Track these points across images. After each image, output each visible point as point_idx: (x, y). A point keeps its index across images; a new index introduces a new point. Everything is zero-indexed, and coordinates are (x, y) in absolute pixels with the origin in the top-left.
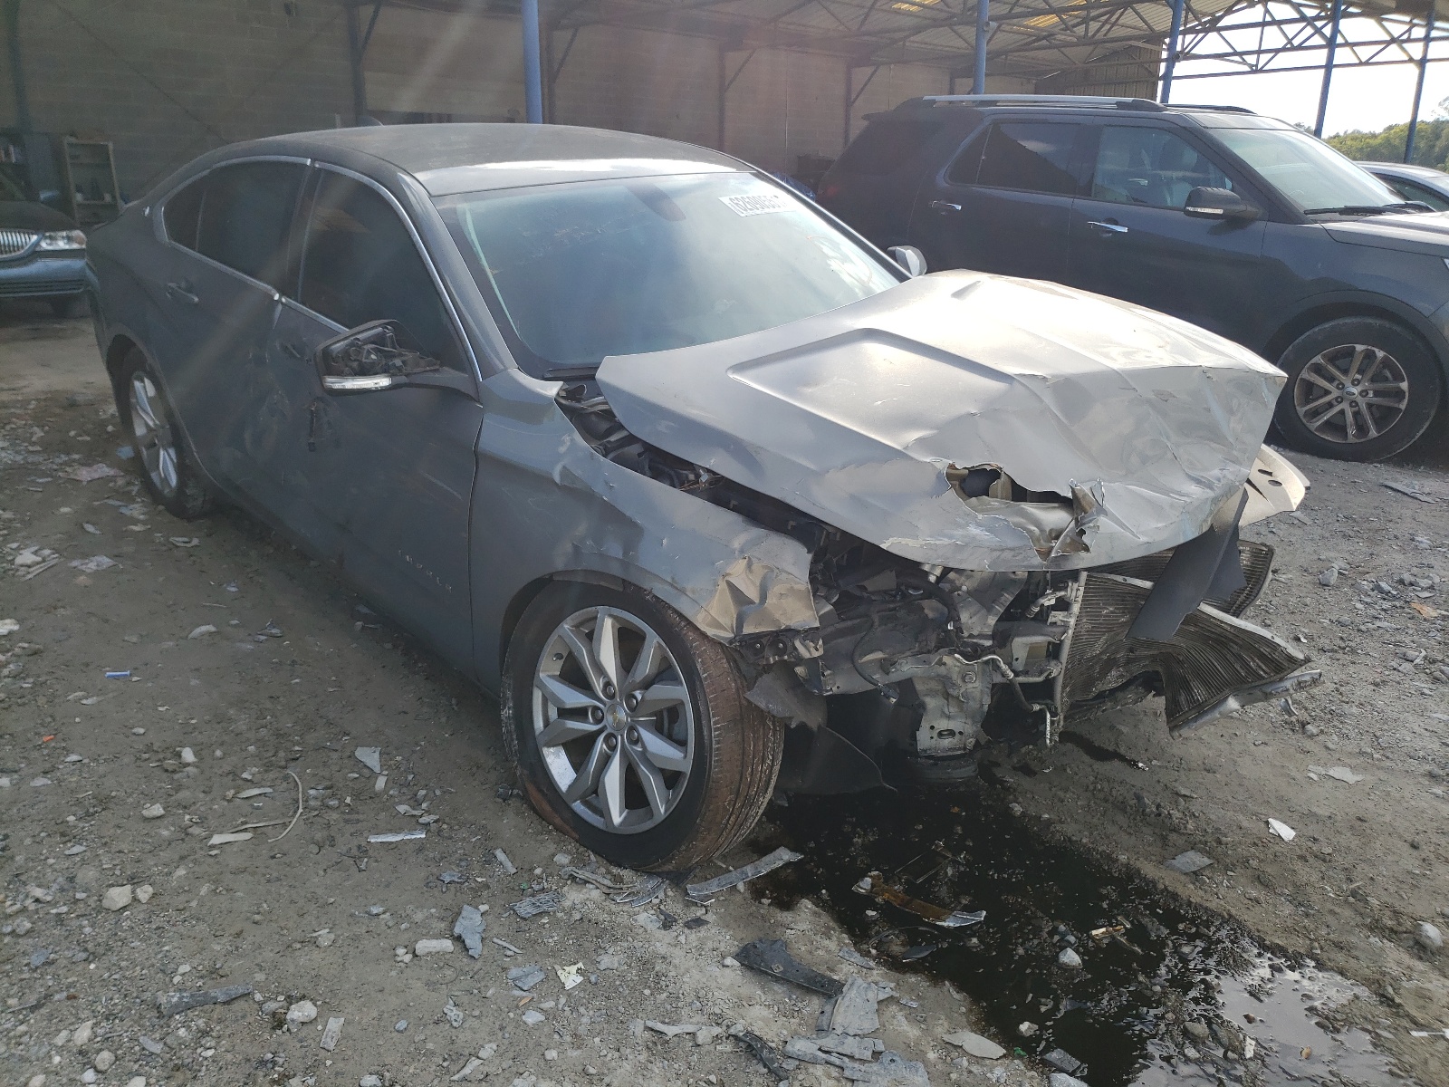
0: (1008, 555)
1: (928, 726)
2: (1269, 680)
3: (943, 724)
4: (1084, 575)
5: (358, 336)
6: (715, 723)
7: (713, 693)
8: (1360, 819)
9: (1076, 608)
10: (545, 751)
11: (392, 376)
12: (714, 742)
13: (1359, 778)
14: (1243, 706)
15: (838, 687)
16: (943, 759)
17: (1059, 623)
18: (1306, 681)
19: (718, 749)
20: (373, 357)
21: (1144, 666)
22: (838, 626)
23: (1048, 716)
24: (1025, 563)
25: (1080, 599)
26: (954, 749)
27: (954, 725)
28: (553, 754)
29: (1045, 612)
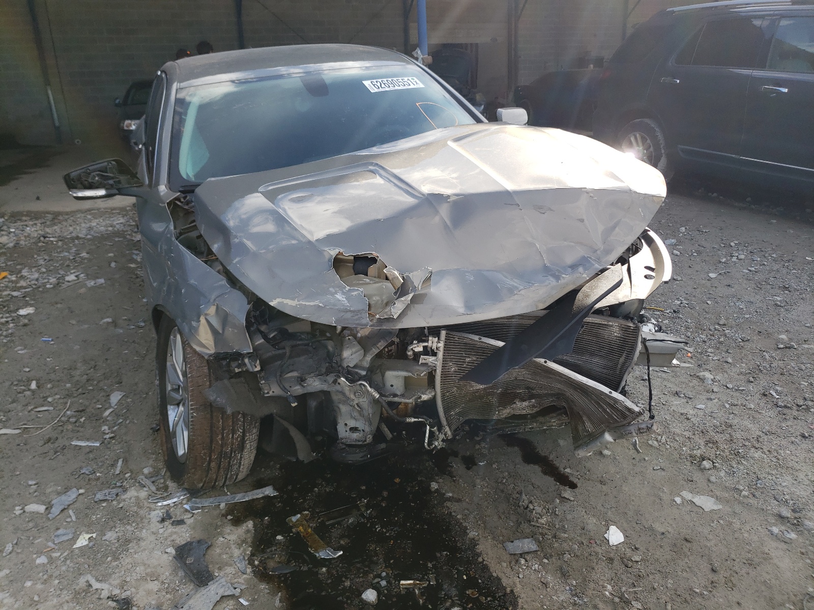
0: (349, 315)
1: (343, 424)
2: (621, 424)
3: (352, 423)
4: (443, 333)
5: (89, 168)
6: (192, 405)
7: (192, 387)
8: (686, 540)
9: (440, 355)
10: (169, 407)
11: (107, 189)
12: (190, 417)
13: (720, 507)
14: (615, 440)
15: (273, 392)
16: (350, 446)
17: (430, 364)
18: (643, 429)
19: (192, 421)
20: (97, 178)
21: (552, 401)
22: (273, 352)
23: (428, 427)
24: (357, 322)
25: (442, 349)
26: (359, 441)
27: (360, 425)
28: (172, 409)
29: (417, 356)
